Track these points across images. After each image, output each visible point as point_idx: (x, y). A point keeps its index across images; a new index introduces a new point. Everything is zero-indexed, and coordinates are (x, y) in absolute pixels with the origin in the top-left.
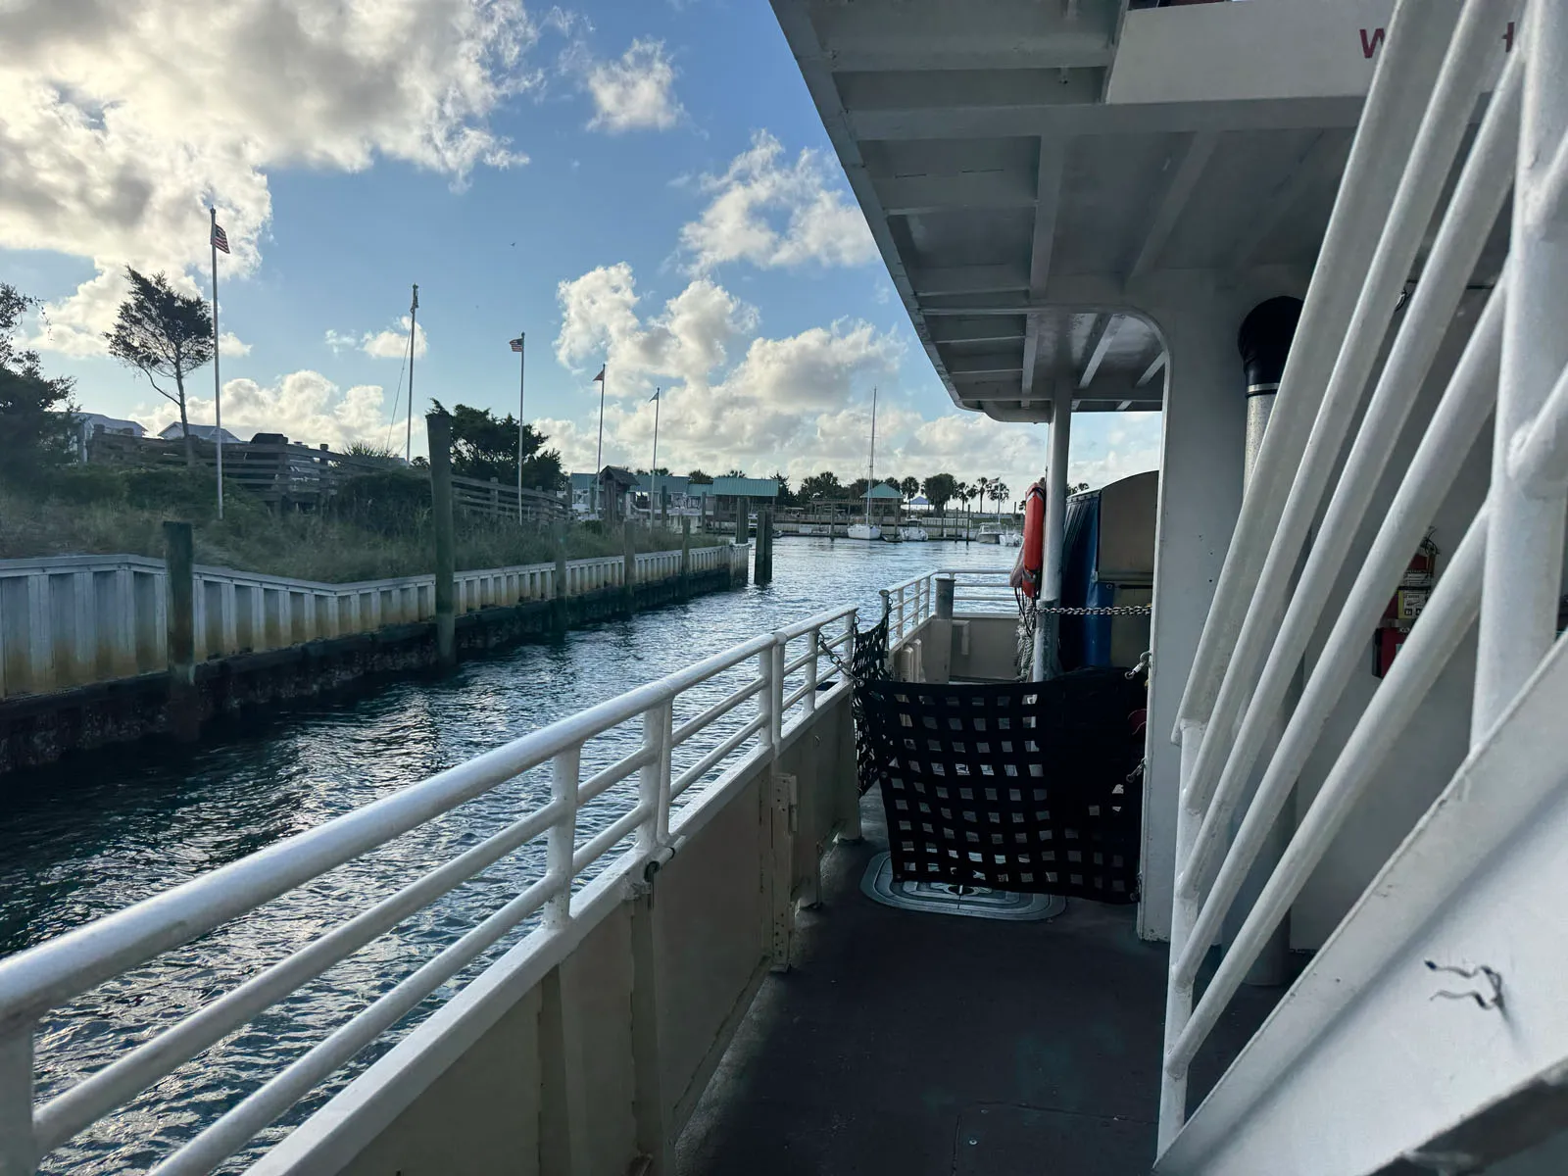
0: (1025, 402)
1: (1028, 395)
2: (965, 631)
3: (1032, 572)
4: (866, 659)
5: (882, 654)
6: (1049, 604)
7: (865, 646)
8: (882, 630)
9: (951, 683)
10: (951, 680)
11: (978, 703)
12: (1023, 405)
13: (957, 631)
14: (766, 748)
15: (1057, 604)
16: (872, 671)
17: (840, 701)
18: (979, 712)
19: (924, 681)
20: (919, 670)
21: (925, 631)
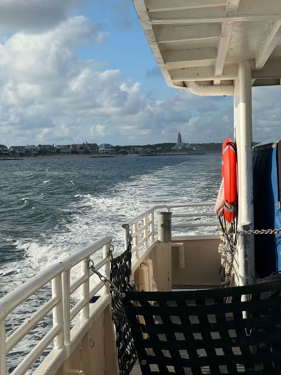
0: (217, 81)
1: (218, 76)
2: (182, 251)
3: (231, 204)
4: (118, 277)
5: (128, 272)
6: (245, 227)
7: (117, 267)
8: (128, 255)
9: (173, 290)
10: (173, 288)
11: (192, 304)
12: (215, 83)
13: (175, 251)
14: (61, 350)
15: (252, 227)
16: (123, 285)
17: (105, 310)
18: (193, 311)
19: (156, 290)
20: (152, 282)
21: (153, 253)
